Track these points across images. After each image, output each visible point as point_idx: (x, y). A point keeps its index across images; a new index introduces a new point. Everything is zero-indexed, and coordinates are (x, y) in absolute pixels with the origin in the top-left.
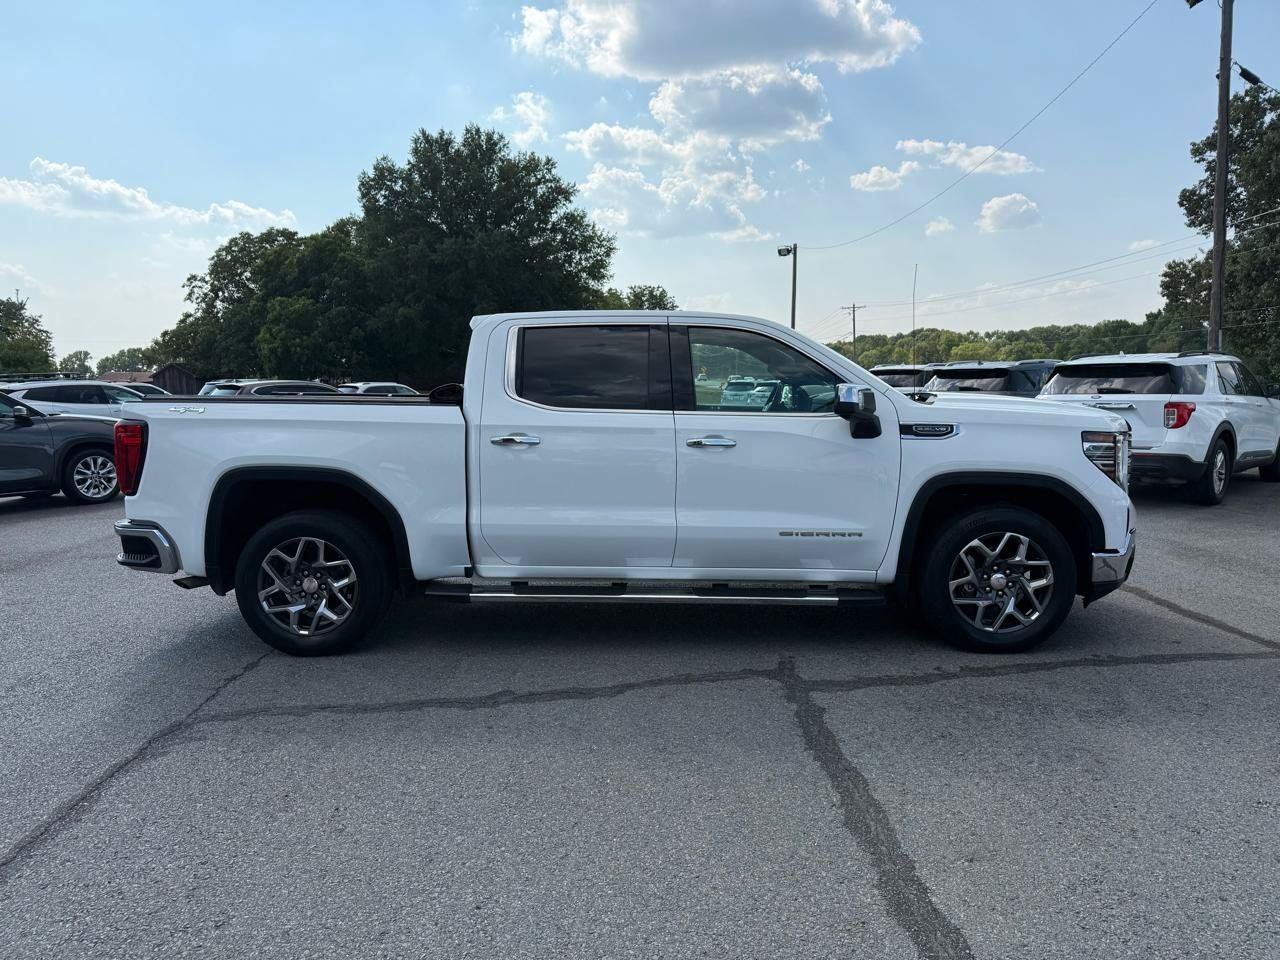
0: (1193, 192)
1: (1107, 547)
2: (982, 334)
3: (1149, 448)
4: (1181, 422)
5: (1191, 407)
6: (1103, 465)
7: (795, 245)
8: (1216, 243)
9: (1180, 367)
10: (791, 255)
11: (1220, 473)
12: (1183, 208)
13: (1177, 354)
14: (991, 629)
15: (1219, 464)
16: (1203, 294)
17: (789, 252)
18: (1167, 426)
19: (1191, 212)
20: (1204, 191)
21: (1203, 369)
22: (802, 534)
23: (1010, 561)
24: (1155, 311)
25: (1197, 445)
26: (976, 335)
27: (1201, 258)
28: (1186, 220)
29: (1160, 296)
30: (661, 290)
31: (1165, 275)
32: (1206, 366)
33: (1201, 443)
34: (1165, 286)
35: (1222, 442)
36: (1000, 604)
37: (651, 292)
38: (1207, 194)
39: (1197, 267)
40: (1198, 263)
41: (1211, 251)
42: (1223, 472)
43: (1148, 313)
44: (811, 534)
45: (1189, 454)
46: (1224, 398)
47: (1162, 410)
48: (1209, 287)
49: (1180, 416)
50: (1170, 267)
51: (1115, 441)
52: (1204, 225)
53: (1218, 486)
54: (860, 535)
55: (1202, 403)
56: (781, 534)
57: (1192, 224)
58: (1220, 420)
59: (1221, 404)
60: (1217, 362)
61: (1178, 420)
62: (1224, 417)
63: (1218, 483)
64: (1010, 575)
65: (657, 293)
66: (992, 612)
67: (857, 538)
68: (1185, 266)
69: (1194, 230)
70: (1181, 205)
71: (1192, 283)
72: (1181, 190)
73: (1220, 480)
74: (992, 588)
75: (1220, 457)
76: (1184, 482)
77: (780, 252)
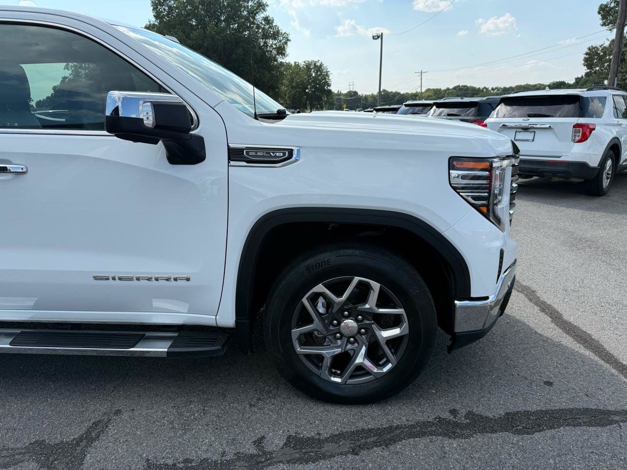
0: (606, 6)
1: (473, 295)
2: (490, 89)
3: (559, 157)
4: (584, 138)
5: (591, 127)
6: (474, 198)
7: (382, 34)
8: (616, 36)
9: (588, 98)
10: (380, 39)
11: (608, 174)
12: (600, 15)
13: (586, 89)
14: (338, 380)
15: (608, 168)
16: (606, 64)
17: (378, 37)
18: (574, 141)
19: (604, 17)
20: (613, 5)
21: (603, 100)
22: (120, 279)
23: (360, 307)
24: (580, 76)
25: (593, 154)
26: (487, 89)
27: (607, 44)
28: (601, 22)
29: (583, 66)
30: (320, 62)
31: (587, 54)
32: (606, 98)
33: (596, 153)
34: (586, 60)
35: (611, 152)
36: (352, 353)
37: (315, 65)
38: (614, 7)
39: (605, 50)
40: (605, 47)
41: (613, 41)
42: (610, 173)
43: (576, 77)
44: (131, 279)
45: (588, 162)
46: (616, 121)
47: (571, 129)
48: (610, 60)
49: (584, 133)
50: (589, 49)
51: (490, 169)
52: (610, 25)
53: (606, 183)
54: (188, 279)
55: (600, 124)
56: (96, 278)
57: (604, 24)
58: (612, 136)
59: (614, 125)
60: (613, 95)
61: (582, 137)
62: (615, 135)
63: (606, 181)
64: (362, 321)
65: (318, 64)
66: (342, 362)
67: (185, 282)
68: (598, 49)
69: (605, 28)
70: (599, 13)
71: (601, 58)
72: (600, 4)
73: (608, 178)
74: (342, 335)
75: (609, 163)
76: (583, 180)
77: (373, 37)
